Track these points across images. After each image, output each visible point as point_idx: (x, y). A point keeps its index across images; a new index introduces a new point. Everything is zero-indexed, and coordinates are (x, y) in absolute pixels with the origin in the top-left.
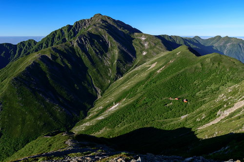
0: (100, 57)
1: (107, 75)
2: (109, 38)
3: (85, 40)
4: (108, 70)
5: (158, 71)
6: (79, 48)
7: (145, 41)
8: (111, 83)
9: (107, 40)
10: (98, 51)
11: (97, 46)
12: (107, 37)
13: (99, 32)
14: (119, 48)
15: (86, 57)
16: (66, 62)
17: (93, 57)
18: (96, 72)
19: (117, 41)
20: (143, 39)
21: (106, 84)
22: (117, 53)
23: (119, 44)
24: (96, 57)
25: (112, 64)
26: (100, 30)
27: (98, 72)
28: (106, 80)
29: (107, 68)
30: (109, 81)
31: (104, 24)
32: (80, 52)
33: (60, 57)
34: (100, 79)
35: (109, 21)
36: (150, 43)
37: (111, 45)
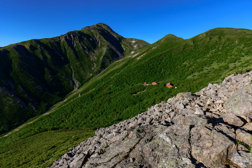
0: (87, 53)
1: (91, 69)
2: (100, 37)
3: (74, 36)
4: (93, 64)
5: (138, 59)
6: (66, 43)
7: (135, 43)
8: (92, 77)
9: (98, 39)
10: (85, 47)
11: (85, 42)
12: (98, 37)
13: (91, 33)
14: (108, 46)
15: (72, 51)
16: (47, 54)
17: (80, 52)
18: (79, 66)
19: (108, 41)
20: (133, 42)
21: (88, 77)
22: (105, 51)
23: (109, 43)
24: (82, 52)
25: (98, 59)
26: (92, 31)
27: (81, 65)
28: (88, 73)
29: (92, 62)
30: (91, 74)
31: (98, 28)
32: (66, 47)
33: (41, 49)
34: (82, 72)
35: (103, 27)
36: (139, 45)
37: (101, 44)
